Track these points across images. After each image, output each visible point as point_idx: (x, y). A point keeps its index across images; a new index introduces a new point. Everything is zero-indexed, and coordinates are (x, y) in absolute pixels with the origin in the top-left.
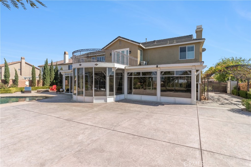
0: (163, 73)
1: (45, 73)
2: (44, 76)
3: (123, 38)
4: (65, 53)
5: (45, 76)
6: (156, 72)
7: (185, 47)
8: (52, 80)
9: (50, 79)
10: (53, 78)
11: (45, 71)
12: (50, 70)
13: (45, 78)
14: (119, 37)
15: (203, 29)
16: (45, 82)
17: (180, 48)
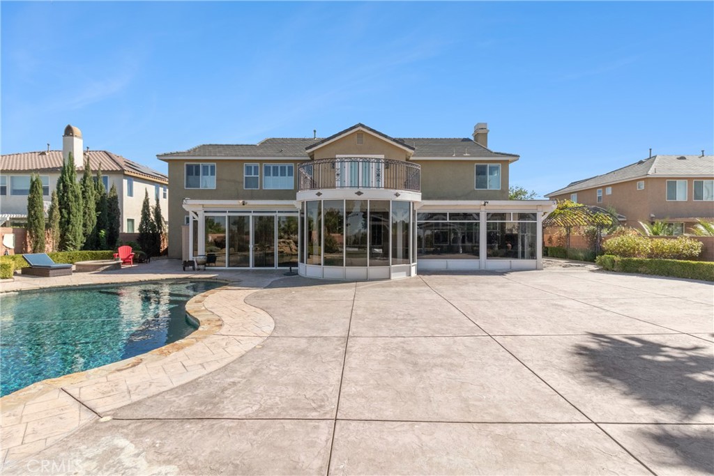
0: (490, 216)
1: (70, 203)
2: (66, 216)
3: (371, 130)
4: (69, 131)
5: (69, 213)
6: (478, 215)
7: (485, 167)
8: (90, 230)
9: (85, 225)
10: (95, 224)
11: (68, 197)
12: (83, 193)
13: (68, 222)
14: (363, 126)
15: (488, 131)
16: (71, 237)
17: (476, 166)
